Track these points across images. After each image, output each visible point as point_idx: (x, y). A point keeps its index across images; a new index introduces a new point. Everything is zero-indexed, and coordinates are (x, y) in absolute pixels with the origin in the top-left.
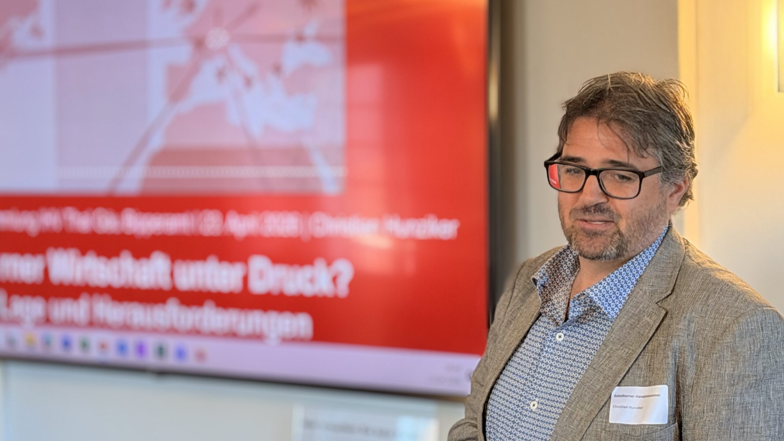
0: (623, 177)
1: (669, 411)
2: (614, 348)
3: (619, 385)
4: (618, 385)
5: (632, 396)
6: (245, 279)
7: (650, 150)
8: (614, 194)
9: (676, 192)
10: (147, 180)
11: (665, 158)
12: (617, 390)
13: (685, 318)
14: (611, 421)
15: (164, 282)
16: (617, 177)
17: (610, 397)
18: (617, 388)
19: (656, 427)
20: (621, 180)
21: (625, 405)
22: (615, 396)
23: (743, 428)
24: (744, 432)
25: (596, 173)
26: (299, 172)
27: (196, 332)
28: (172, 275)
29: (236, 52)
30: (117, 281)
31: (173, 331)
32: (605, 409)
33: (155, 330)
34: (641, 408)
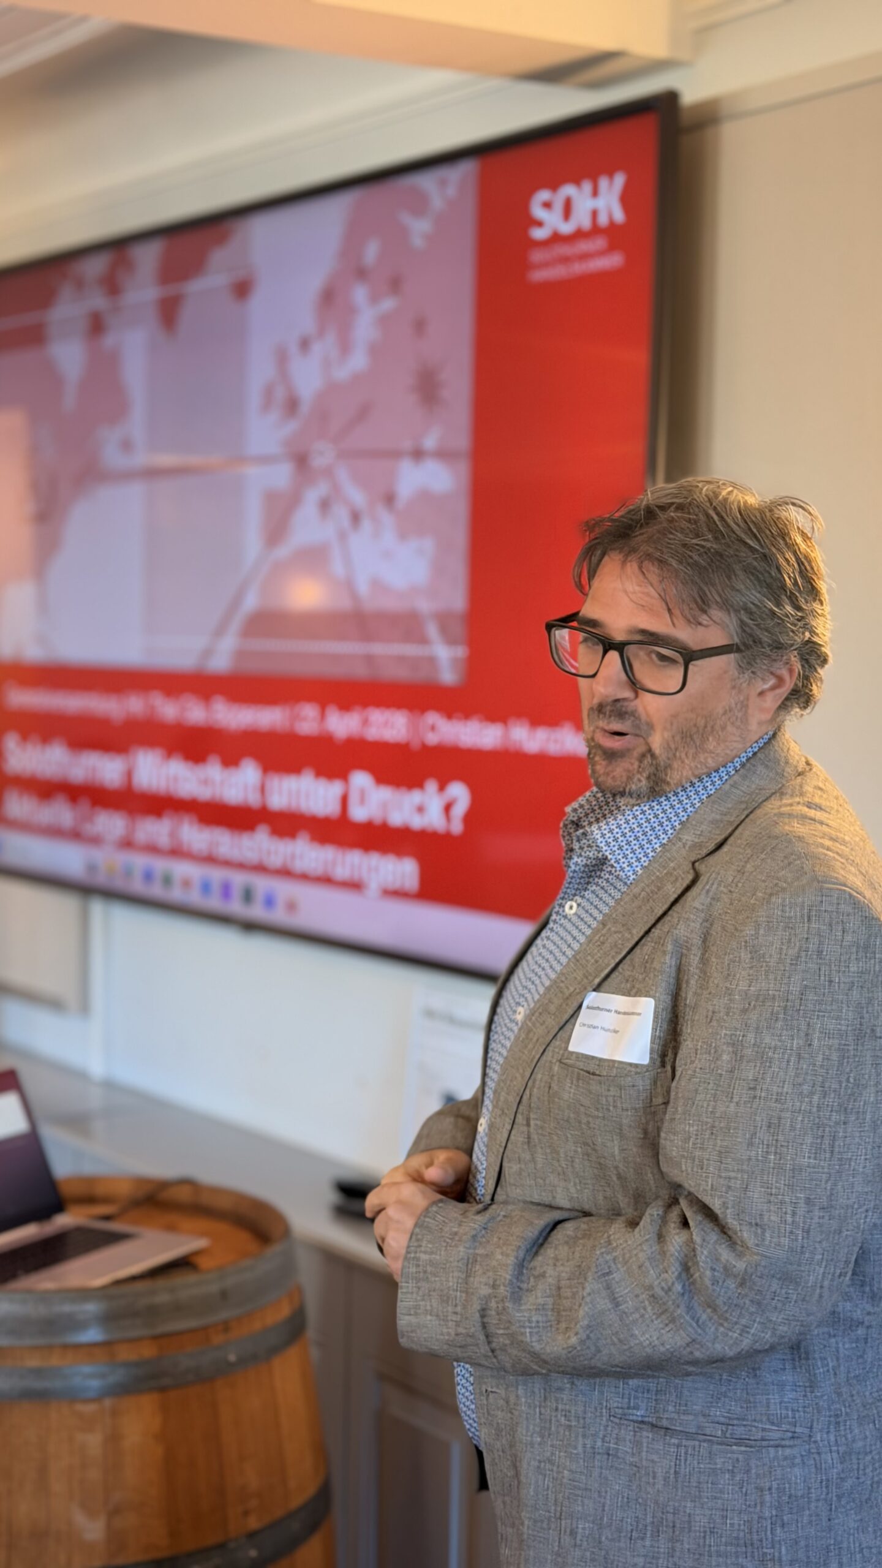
0: (663, 658)
1: (652, 1042)
2: (613, 929)
3: (597, 989)
4: (594, 990)
5: (609, 1011)
6: (344, 800)
7: (717, 614)
8: (649, 684)
9: (773, 688)
10: (240, 654)
11: (744, 631)
12: (591, 998)
13: (708, 891)
14: (571, 1048)
15: (253, 799)
16: (654, 656)
17: (580, 1006)
18: (594, 993)
19: (629, 1068)
20: (662, 663)
21: (595, 1024)
22: (588, 1007)
23: (754, 1089)
24: (755, 1097)
25: (620, 647)
26: (410, 650)
27: (285, 873)
28: (263, 789)
29: (343, 475)
30: (204, 793)
31: (260, 868)
32: (568, 1026)
33: (241, 866)
34: (616, 1032)
